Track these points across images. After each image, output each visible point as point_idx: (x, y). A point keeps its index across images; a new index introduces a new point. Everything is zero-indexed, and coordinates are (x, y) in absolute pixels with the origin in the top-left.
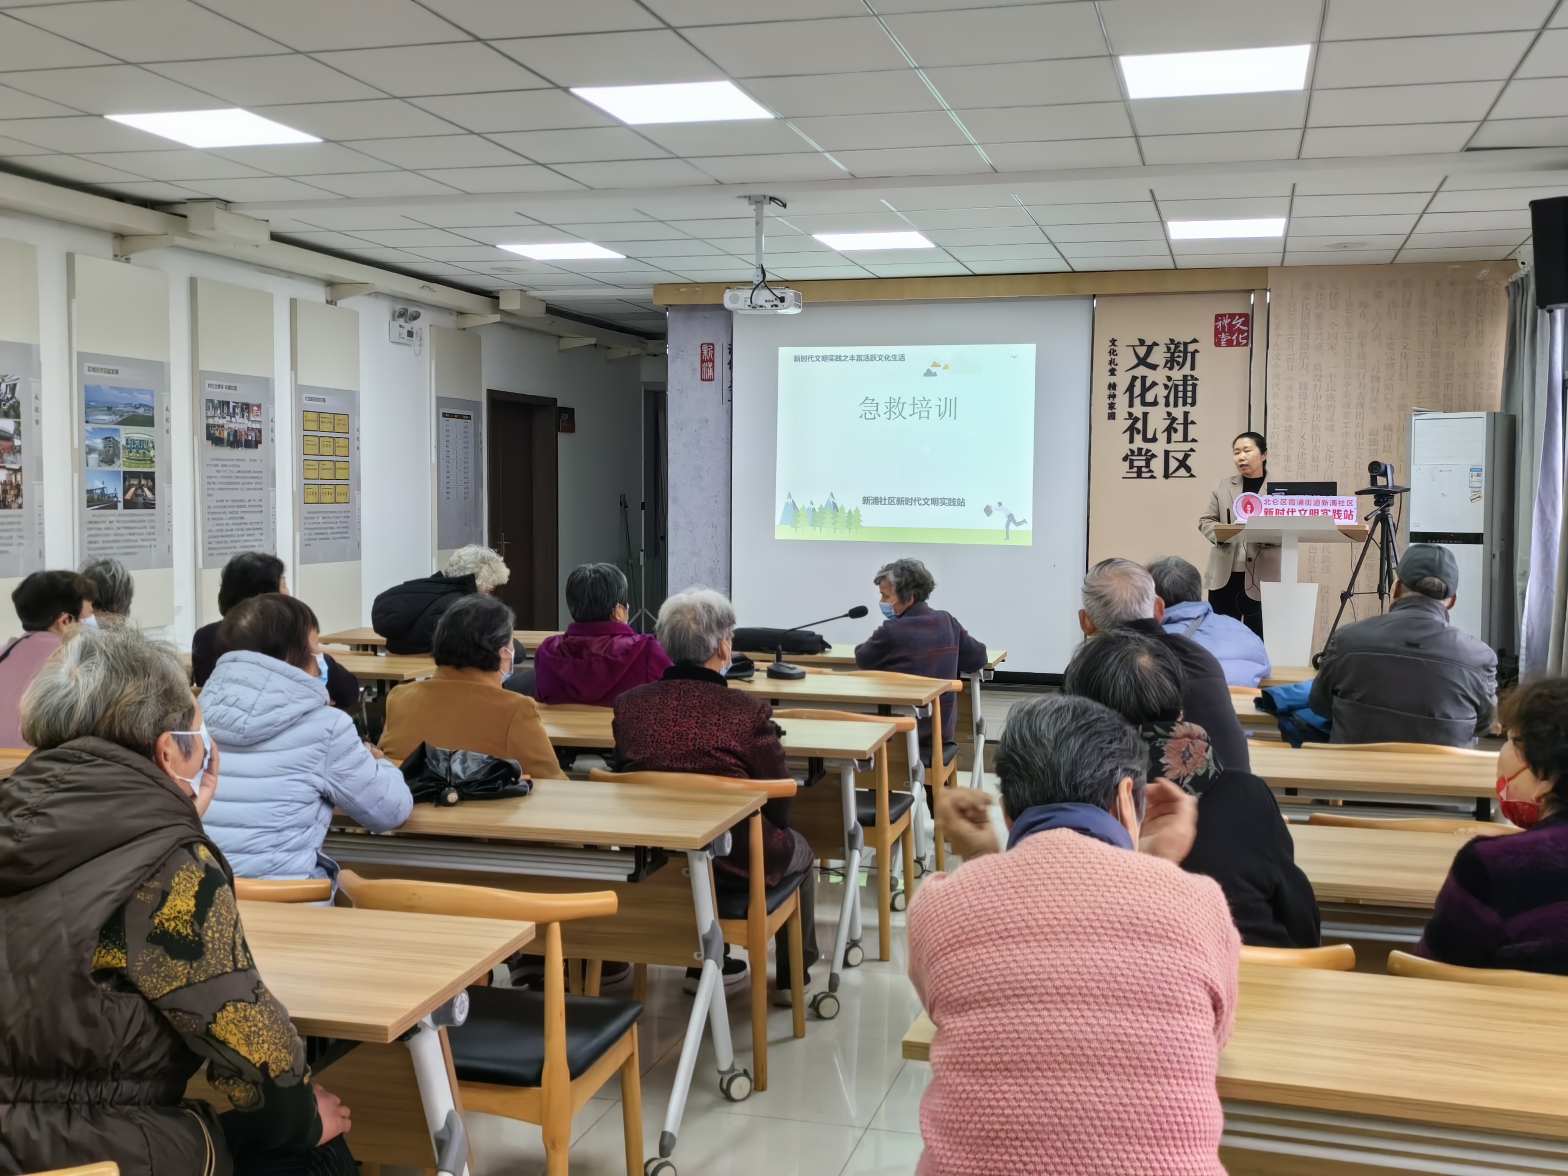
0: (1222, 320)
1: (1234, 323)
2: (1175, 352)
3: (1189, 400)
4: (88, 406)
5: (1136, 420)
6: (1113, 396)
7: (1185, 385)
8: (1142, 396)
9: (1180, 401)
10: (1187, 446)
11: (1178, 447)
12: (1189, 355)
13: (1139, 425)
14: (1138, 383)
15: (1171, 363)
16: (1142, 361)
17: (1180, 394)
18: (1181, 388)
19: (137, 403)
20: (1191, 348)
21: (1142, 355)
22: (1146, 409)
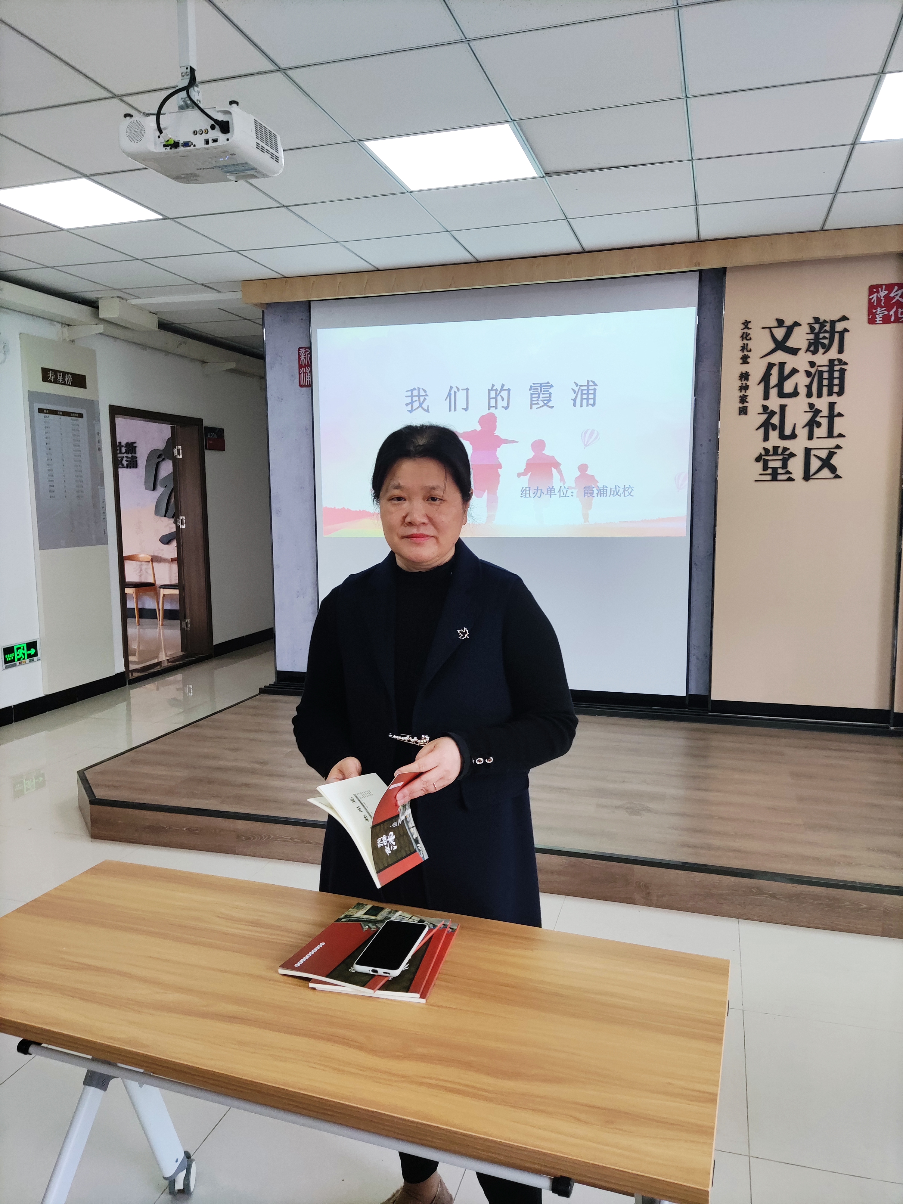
0: (878, 292)
1: (892, 295)
2: (820, 332)
3: (836, 389)
5: (773, 413)
6: (745, 388)
7: (831, 371)
8: (780, 386)
9: (825, 390)
10: (831, 443)
11: (821, 444)
12: (837, 336)
13: (775, 420)
14: (775, 371)
15: (814, 346)
16: (780, 345)
17: (825, 382)
18: (826, 375)
20: (839, 327)
21: (780, 338)
22: (784, 401)
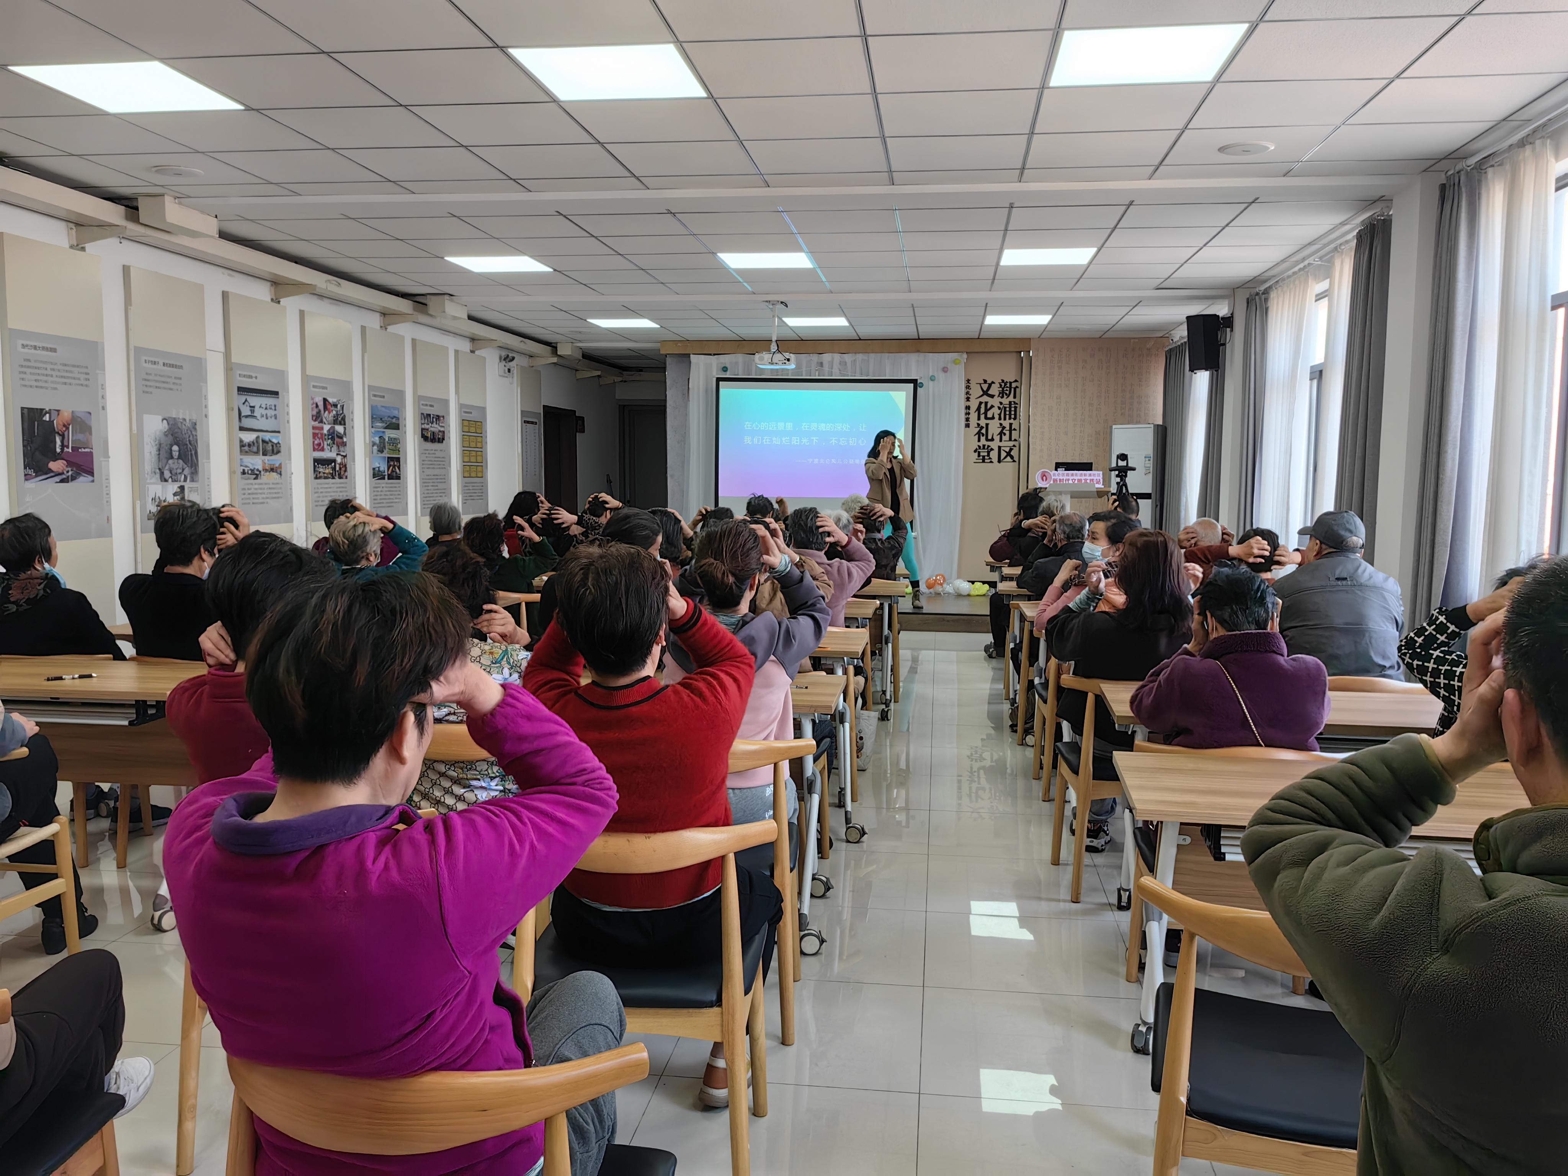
2: (1005, 387)
3: (1013, 416)
4: (372, 418)
5: (982, 428)
6: (969, 414)
7: (1010, 407)
8: (986, 413)
9: (1007, 416)
10: (1011, 444)
11: (1006, 444)
12: (1013, 389)
13: (984, 431)
14: (983, 406)
15: (1002, 394)
16: (985, 393)
17: (1008, 413)
18: (1008, 409)
19: (392, 416)
20: (1014, 385)
21: (985, 389)
22: (988, 421)
